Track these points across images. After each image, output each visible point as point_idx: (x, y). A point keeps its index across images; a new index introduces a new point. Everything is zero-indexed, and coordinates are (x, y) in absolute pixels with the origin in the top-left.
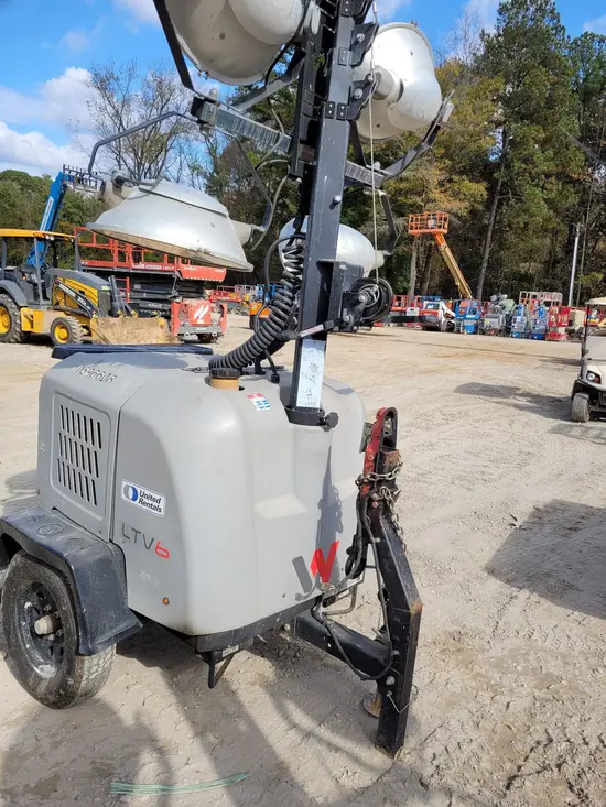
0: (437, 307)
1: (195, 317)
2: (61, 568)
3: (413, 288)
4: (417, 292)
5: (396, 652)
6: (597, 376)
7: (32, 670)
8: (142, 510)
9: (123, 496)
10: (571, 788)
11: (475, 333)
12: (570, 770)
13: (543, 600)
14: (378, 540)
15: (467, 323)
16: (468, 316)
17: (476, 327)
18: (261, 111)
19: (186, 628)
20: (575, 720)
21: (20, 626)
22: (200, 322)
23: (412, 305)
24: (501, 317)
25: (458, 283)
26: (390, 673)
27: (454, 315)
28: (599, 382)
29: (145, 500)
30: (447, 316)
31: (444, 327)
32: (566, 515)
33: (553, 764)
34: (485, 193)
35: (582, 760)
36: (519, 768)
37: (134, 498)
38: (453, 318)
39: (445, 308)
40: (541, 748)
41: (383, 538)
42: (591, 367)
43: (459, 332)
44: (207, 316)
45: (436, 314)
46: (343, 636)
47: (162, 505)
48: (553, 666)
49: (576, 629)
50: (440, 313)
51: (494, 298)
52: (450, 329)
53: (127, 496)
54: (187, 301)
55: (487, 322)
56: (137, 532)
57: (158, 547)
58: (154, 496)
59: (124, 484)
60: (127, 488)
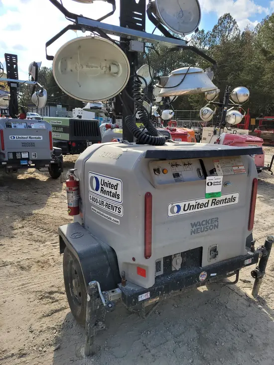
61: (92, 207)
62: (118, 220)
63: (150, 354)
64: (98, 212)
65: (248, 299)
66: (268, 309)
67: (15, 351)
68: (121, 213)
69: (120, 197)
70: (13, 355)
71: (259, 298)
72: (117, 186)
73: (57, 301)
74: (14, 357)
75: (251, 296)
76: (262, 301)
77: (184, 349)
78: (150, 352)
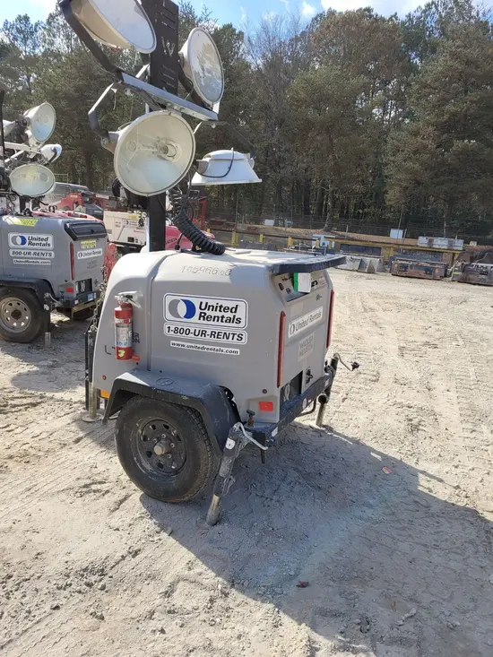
61: (172, 342)
62: (238, 350)
63: (273, 502)
64: (188, 346)
65: (317, 431)
66: (338, 434)
67: (124, 552)
68: (243, 341)
69: (243, 321)
70: (123, 558)
71: (324, 426)
72: (236, 308)
73: (107, 492)
74: (127, 558)
75: (317, 427)
76: (330, 429)
77: (297, 488)
78: (271, 499)
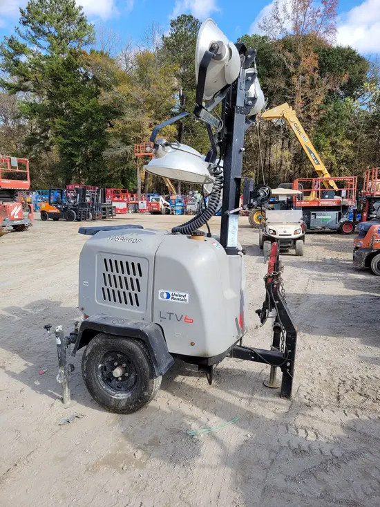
0: (158, 200)
1: (12, 214)
2: (139, 336)
3: (140, 189)
4: (143, 191)
5: (290, 351)
6: (274, 231)
7: (111, 398)
8: (173, 302)
9: (160, 298)
10: (361, 395)
11: (182, 214)
12: (357, 389)
13: (306, 334)
14: (278, 302)
15: (177, 208)
16: (177, 204)
17: (183, 210)
18: (23, 75)
19: (205, 354)
20: (347, 373)
21: (97, 377)
22: (16, 217)
23: (142, 200)
24: (196, 203)
25: (167, 185)
26: (288, 361)
27: (169, 204)
28: (275, 234)
29: (175, 297)
30: (165, 205)
31: (164, 212)
32: (291, 298)
33: (349, 388)
34: (176, 132)
35: (359, 384)
36: (338, 393)
37: (168, 297)
38: (168, 206)
39: (163, 200)
40: (342, 385)
41: (279, 300)
42: (270, 227)
43: (173, 214)
44: (20, 213)
45: (158, 204)
46: (259, 352)
47: (187, 298)
48: (326, 357)
49: (326, 343)
50: (161, 203)
51: (191, 193)
52: (168, 213)
53: (162, 297)
54: (5, 204)
55: (189, 207)
56: (170, 314)
57: (186, 319)
58: (181, 294)
59: (160, 291)
60: (162, 294)
